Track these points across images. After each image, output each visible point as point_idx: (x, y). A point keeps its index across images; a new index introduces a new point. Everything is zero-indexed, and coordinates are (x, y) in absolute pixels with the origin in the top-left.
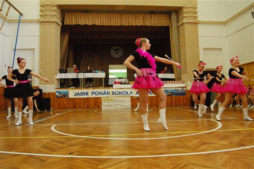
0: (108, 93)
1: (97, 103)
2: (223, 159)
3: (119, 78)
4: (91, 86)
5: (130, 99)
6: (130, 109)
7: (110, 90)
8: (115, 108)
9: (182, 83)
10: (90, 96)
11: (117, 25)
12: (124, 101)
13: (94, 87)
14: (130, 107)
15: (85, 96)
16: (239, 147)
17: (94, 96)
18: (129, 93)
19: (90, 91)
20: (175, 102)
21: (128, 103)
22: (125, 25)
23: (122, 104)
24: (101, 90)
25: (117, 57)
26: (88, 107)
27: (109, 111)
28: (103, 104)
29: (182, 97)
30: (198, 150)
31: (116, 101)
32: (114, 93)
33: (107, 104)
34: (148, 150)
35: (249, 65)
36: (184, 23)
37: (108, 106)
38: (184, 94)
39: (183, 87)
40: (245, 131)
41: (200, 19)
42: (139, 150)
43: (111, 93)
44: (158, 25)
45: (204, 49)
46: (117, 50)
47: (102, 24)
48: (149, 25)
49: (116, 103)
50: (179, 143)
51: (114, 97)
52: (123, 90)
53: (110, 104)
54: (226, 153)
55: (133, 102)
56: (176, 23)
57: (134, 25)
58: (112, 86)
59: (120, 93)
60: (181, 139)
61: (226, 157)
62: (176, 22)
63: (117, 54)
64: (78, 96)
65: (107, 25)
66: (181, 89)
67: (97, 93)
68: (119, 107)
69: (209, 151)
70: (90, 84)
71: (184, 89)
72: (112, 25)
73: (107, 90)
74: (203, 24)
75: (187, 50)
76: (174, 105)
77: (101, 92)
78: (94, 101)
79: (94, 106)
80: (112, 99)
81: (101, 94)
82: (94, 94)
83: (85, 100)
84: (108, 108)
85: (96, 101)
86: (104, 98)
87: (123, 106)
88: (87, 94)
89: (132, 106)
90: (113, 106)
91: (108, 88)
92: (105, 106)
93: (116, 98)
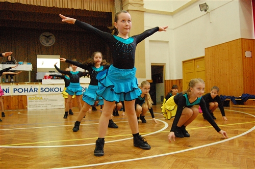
0: (36, 90)
1: (21, 103)
2: (170, 163)
3: (50, 72)
4: (12, 80)
7: (38, 86)
8: (44, 108)
10: (11, 93)
11: (48, 6)
12: (56, 100)
13: (16, 82)
16: (186, 148)
17: (17, 93)
19: (11, 87)
22: (58, 7)
23: (54, 103)
24: (27, 86)
25: (48, 45)
26: (8, 108)
27: (37, 112)
28: (28, 103)
30: (142, 154)
31: (45, 100)
32: (43, 90)
33: (34, 103)
34: (85, 158)
35: (196, 61)
36: (129, 10)
37: (36, 106)
40: (192, 130)
41: (146, 7)
42: (74, 158)
43: (39, 90)
44: (99, 10)
45: (150, 41)
46: (48, 37)
47: (29, 3)
48: (89, 10)
49: (45, 103)
50: (123, 148)
52: (55, 87)
53: (38, 103)
54: (173, 155)
57: (70, 7)
58: (41, 81)
59: (51, 90)
60: (124, 143)
61: (173, 160)
62: (119, 8)
63: (47, 42)
65: (35, 4)
67: (20, 90)
68: (49, 107)
69: (155, 155)
70: (12, 78)
72: (42, 5)
73: (34, 86)
74: (149, 13)
77: (26, 89)
78: (17, 100)
79: (17, 107)
80: (41, 98)
81: (26, 91)
82: (16, 92)
83: (4, 98)
84: (35, 108)
85: (19, 100)
86: (30, 96)
87: (54, 106)
88: (7, 91)
90: (42, 106)
91: (36, 84)
92: (32, 106)
93: (45, 96)
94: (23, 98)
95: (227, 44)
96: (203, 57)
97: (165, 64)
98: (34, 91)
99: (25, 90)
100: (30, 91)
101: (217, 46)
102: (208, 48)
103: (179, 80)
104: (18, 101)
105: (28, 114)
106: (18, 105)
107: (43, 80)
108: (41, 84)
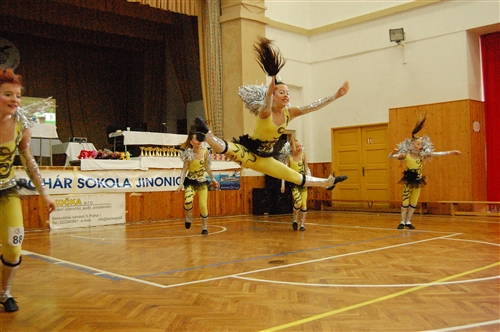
0: (68, 184)
1: (35, 213)
5: (122, 199)
6: (124, 227)
7: (74, 175)
8: (86, 224)
12: (108, 206)
14: (123, 220)
18: (121, 184)
20: (220, 205)
21: (118, 211)
23: (104, 213)
24: (49, 174)
29: (233, 193)
31: (87, 206)
32: (82, 184)
33: (63, 213)
35: (365, 130)
36: (240, 19)
37: (67, 220)
38: (236, 186)
39: (236, 170)
41: (269, 14)
43: (75, 184)
46: (1, 50)
48: (154, 6)
49: (87, 212)
51: (84, 195)
53: (73, 213)
55: (130, 205)
56: (217, 14)
58: (77, 164)
59: (100, 183)
66: (231, 174)
68: (95, 222)
71: (238, 174)
73: (63, 175)
76: (218, 211)
77: (47, 181)
78: (26, 208)
79: (27, 222)
80: (79, 200)
81: (48, 186)
84: (66, 226)
85: (32, 207)
87: (105, 219)
89: (129, 218)
90: (80, 219)
91: (67, 169)
92: (58, 221)
93: (87, 196)
95: (439, 106)
96: (386, 125)
97: (294, 131)
98: (63, 185)
100: (55, 185)
101: (418, 107)
102: (396, 109)
103: (323, 164)
104: (29, 211)
105: (51, 237)
106: (29, 219)
107: (82, 160)
108: (79, 169)
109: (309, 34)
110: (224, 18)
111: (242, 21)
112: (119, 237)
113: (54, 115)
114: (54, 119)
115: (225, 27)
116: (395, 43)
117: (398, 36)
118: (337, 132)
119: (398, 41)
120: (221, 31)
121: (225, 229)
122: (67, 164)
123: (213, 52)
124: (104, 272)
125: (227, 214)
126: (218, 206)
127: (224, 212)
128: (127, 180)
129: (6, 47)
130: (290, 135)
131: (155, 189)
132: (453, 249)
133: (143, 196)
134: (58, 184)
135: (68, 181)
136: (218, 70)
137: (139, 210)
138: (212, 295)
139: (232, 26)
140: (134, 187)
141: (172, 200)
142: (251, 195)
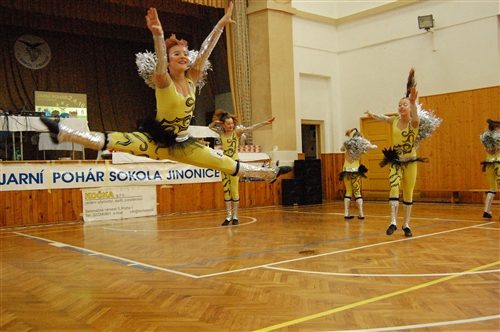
0: (100, 177)
1: (69, 206)
5: (154, 192)
6: (155, 219)
7: (105, 168)
8: (118, 217)
9: (260, 151)
10: (48, 184)
12: (140, 198)
14: (155, 212)
15: (34, 186)
17: (60, 185)
18: (152, 177)
19: (48, 169)
20: (250, 197)
21: (149, 203)
23: (136, 205)
26: (43, 219)
28: (85, 207)
29: (262, 184)
31: (119, 199)
32: (114, 177)
33: (96, 206)
36: (267, 10)
37: (100, 212)
39: (265, 161)
43: (107, 177)
45: (302, 75)
46: (33, 47)
49: (119, 205)
51: (116, 188)
53: (106, 206)
55: (161, 198)
56: (244, 6)
58: (109, 157)
59: (131, 176)
63: (34, 58)
64: (13, 187)
67: (68, 177)
68: (127, 214)
73: (95, 168)
74: (301, 18)
75: (272, 74)
76: (248, 201)
77: (80, 175)
78: (61, 201)
79: (61, 215)
80: (111, 193)
81: (80, 179)
82: (59, 180)
83: (34, 197)
84: (99, 218)
85: (66, 201)
86: (88, 191)
87: (137, 212)
88: (39, 179)
89: (160, 210)
90: (112, 212)
91: (99, 162)
92: (91, 214)
93: (119, 189)
94: (74, 195)
95: (470, 94)
97: (323, 121)
98: (96, 178)
99: (78, 177)
100: (88, 178)
101: (448, 94)
102: (426, 97)
104: (64, 203)
105: (85, 229)
106: (63, 212)
107: (114, 154)
108: (111, 163)
109: (337, 23)
110: (251, 10)
111: (269, 12)
112: (150, 228)
113: (85, 110)
114: (85, 114)
115: (252, 18)
116: (424, 31)
117: (427, 23)
118: (365, 122)
119: (427, 29)
120: (248, 23)
121: (255, 220)
122: (99, 158)
123: (240, 44)
124: (137, 263)
125: (257, 205)
126: (247, 197)
127: (254, 203)
128: (157, 172)
129: (38, 44)
130: (319, 126)
131: (185, 181)
132: (486, 238)
133: (173, 188)
134: (90, 177)
135: (100, 175)
136: (245, 62)
137: (170, 201)
138: (244, 285)
139: (259, 18)
140: (164, 179)
141: (202, 192)
142: (280, 186)
